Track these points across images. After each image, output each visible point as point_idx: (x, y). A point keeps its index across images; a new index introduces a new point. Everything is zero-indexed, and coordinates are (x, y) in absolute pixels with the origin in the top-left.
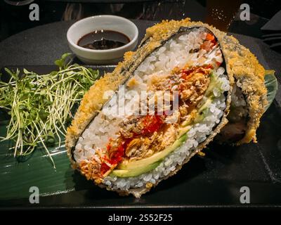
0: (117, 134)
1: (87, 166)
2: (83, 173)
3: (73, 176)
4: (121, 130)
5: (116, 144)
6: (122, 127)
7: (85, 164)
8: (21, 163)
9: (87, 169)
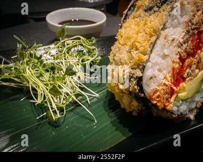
0: (177, 55)
1: (158, 93)
2: (155, 102)
3: (119, 123)
4: (179, 49)
5: (177, 65)
6: (179, 47)
7: (156, 91)
8: (57, 128)
9: (158, 97)
